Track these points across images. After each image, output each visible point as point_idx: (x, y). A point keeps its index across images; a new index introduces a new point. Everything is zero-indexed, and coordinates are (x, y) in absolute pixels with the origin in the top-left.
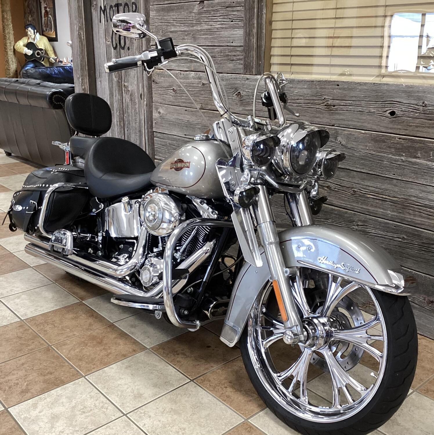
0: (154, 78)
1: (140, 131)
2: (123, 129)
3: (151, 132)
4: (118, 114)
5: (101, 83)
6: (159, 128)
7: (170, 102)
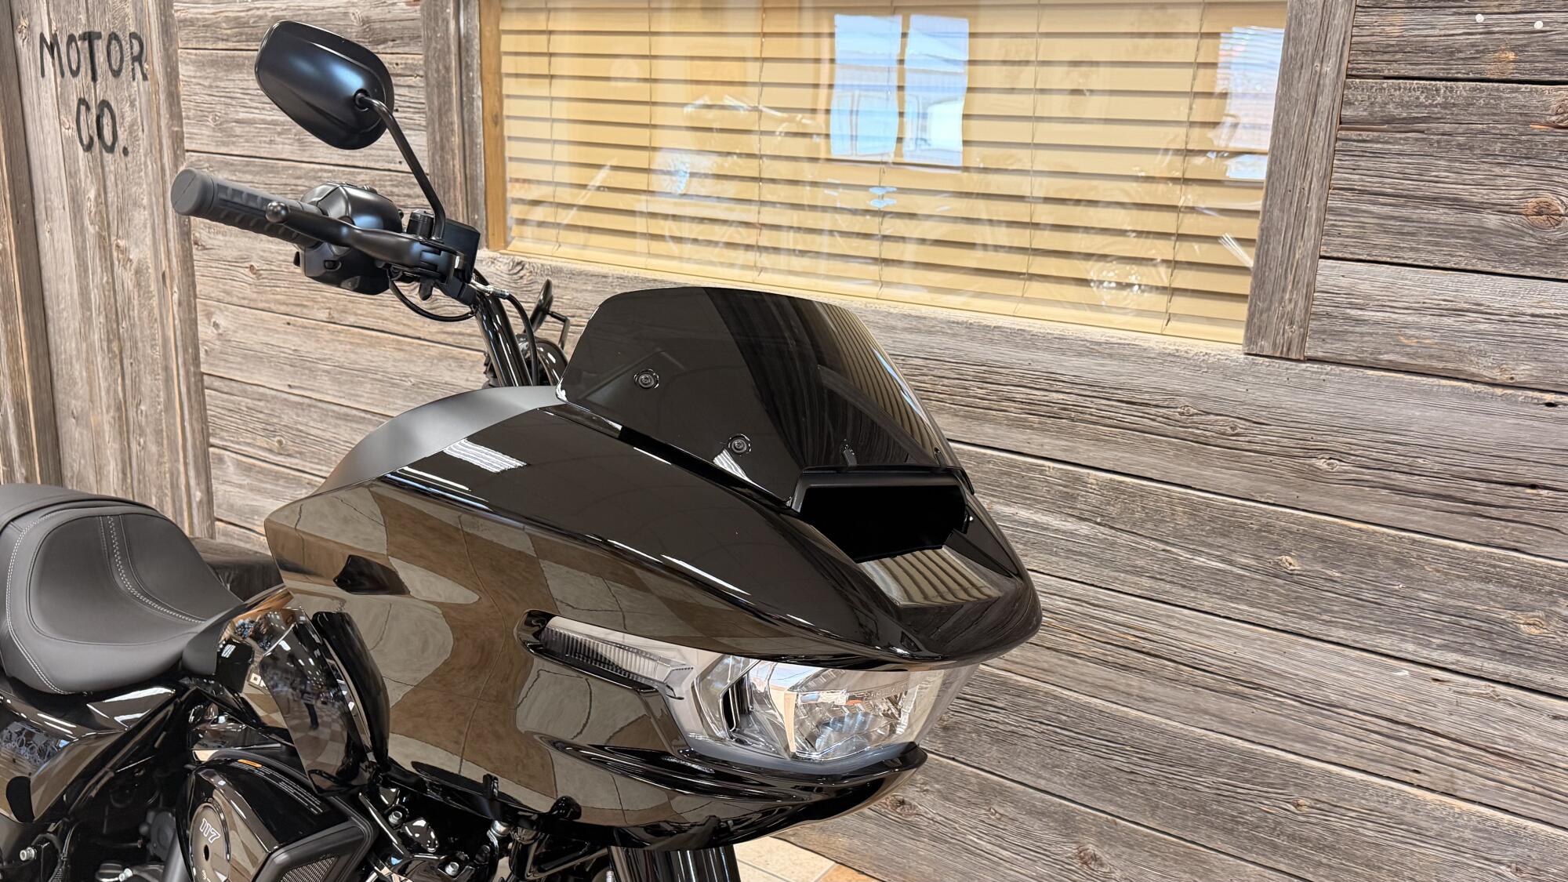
0: (197, 235)
1: (166, 369)
2: (117, 361)
3: (195, 374)
4: (102, 319)
5: (52, 234)
6: (216, 366)
7: (244, 298)
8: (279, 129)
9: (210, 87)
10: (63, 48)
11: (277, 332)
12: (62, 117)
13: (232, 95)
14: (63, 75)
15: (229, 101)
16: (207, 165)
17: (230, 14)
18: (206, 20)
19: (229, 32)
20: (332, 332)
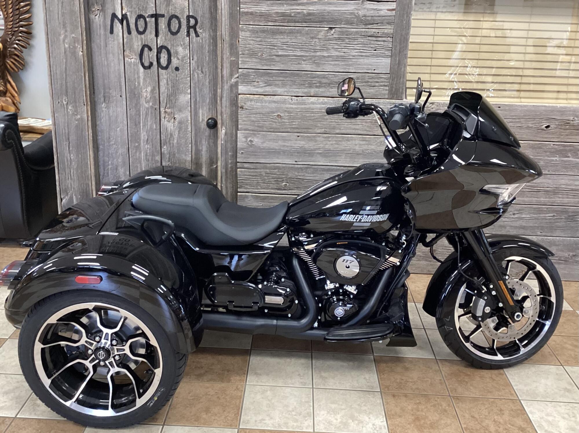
0: (243, 104)
3: (232, 163)
4: (150, 147)
5: (108, 109)
6: (248, 158)
7: (271, 128)
8: (304, 58)
9: (260, 41)
10: (132, 21)
11: (292, 140)
12: (127, 53)
13: (275, 45)
14: (129, 32)
15: (274, 47)
16: (254, 74)
17: (279, 11)
18: (262, 13)
19: (277, 18)
20: (325, 137)
